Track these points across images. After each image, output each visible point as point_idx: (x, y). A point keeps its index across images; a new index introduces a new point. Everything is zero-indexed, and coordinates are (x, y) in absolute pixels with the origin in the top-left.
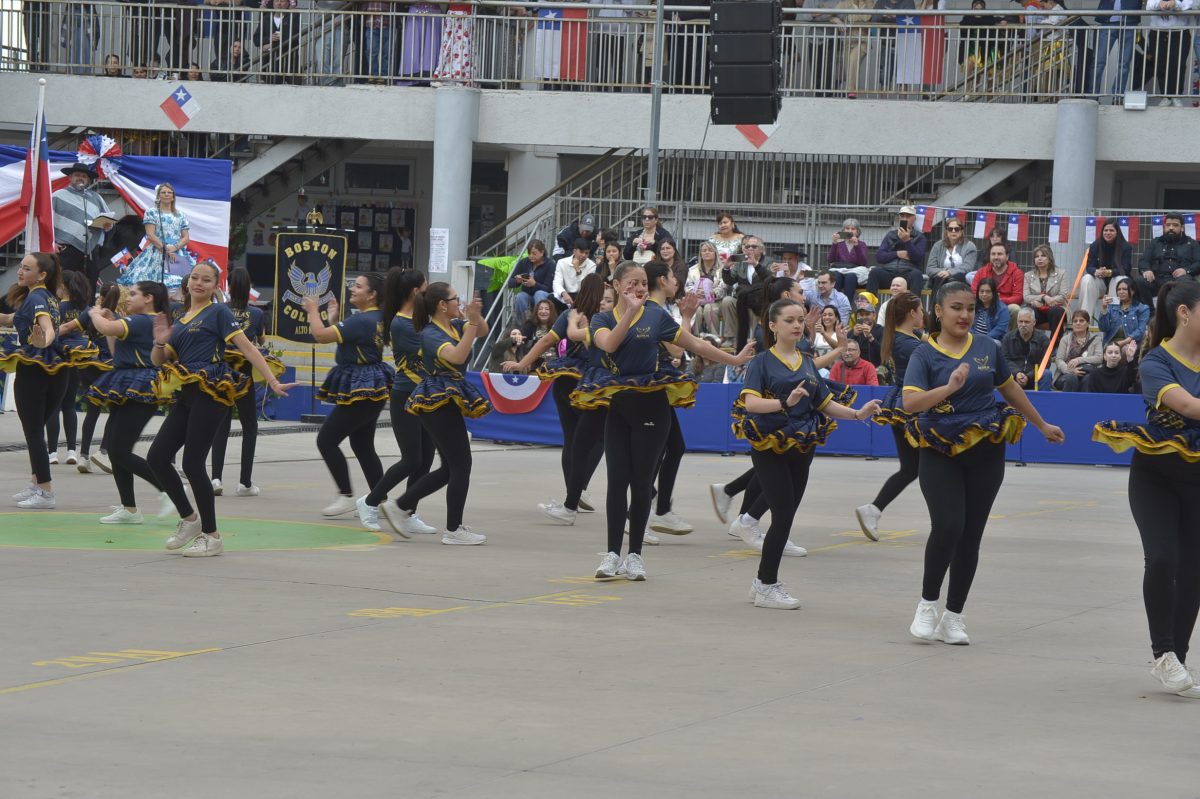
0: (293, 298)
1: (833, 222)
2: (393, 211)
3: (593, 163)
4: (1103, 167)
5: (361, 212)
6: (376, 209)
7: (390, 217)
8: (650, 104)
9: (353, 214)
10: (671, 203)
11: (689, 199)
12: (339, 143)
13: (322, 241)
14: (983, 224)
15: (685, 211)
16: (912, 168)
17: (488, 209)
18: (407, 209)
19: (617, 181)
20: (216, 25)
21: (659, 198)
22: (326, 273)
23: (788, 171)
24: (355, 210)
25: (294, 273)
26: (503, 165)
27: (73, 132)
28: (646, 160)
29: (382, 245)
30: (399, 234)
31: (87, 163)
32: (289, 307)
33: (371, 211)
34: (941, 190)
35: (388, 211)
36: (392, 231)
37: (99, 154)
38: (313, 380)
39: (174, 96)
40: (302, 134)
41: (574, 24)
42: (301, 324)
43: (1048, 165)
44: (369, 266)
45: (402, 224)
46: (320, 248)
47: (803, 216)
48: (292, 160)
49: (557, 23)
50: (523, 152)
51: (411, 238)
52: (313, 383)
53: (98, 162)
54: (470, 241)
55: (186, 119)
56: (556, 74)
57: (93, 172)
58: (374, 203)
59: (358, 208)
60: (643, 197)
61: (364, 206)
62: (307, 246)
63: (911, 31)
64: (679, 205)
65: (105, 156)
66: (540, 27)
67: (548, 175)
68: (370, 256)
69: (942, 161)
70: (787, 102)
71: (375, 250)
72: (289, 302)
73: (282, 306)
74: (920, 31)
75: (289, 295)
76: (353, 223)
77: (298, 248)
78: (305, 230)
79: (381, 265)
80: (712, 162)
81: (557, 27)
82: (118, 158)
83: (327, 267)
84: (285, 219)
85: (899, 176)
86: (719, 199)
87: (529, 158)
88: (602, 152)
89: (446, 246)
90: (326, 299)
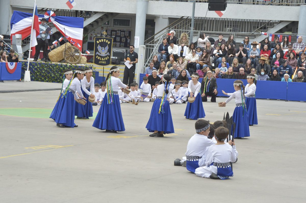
0: (99, 54)
1: (240, 37)
2: (126, 32)
3: (177, 20)
5: (117, 32)
6: (121, 31)
7: (125, 33)
8: (192, 5)
9: (115, 32)
10: (197, 31)
11: (202, 30)
12: (112, 14)
13: (106, 39)
16: (261, 23)
17: (150, 32)
18: (129, 31)
19: (183, 25)
21: (194, 30)
22: (107, 48)
23: (228, 23)
24: (116, 31)
25: (99, 47)
26: (154, 20)
27: (44, 9)
28: (191, 19)
29: (122, 41)
30: (127, 38)
31: (47, 18)
32: (97, 56)
33: (120, 31)
34: (268, 28)
35: (124, 31)
36: (125, 37)
37: (49, 15)
38: (103, 75)
40: (102, 11)
42: (100, 60)
43: (297, 22)
44: (119, 45)
45: (128, 35)
46: (106, 41)
48: (100, 18)
50: (159, 17)
51: (130, 38)
52: (103, 76)
53: (50, 17)
54: (145, 40)
55: (72, 7)
57: (48, 21)
58: (120, 29)
59: (117, 30)
60: (190, 29)
61: (118, 30)
62: (102, 40)
64: (199, 31)
65: (51, 16)
67: (166, 23)
68: (119, 43)
69: (269, 21)
70: (228, 5)
71: (121, 42)
72: (97, 55)
73: (96, 56)
75: (97, 53)
76: (115, 34)
77: (100, 41)
78: (102, 36)
79: (122, 46)
80: (208, 20)
82: (55, 17)
83: (108, 46)
84: (98, 33)
85: (257, 25)
86: (210, 30)
87: (161, 18)
88: (180, 17)
89: (139, 41)
90: (107, 54)
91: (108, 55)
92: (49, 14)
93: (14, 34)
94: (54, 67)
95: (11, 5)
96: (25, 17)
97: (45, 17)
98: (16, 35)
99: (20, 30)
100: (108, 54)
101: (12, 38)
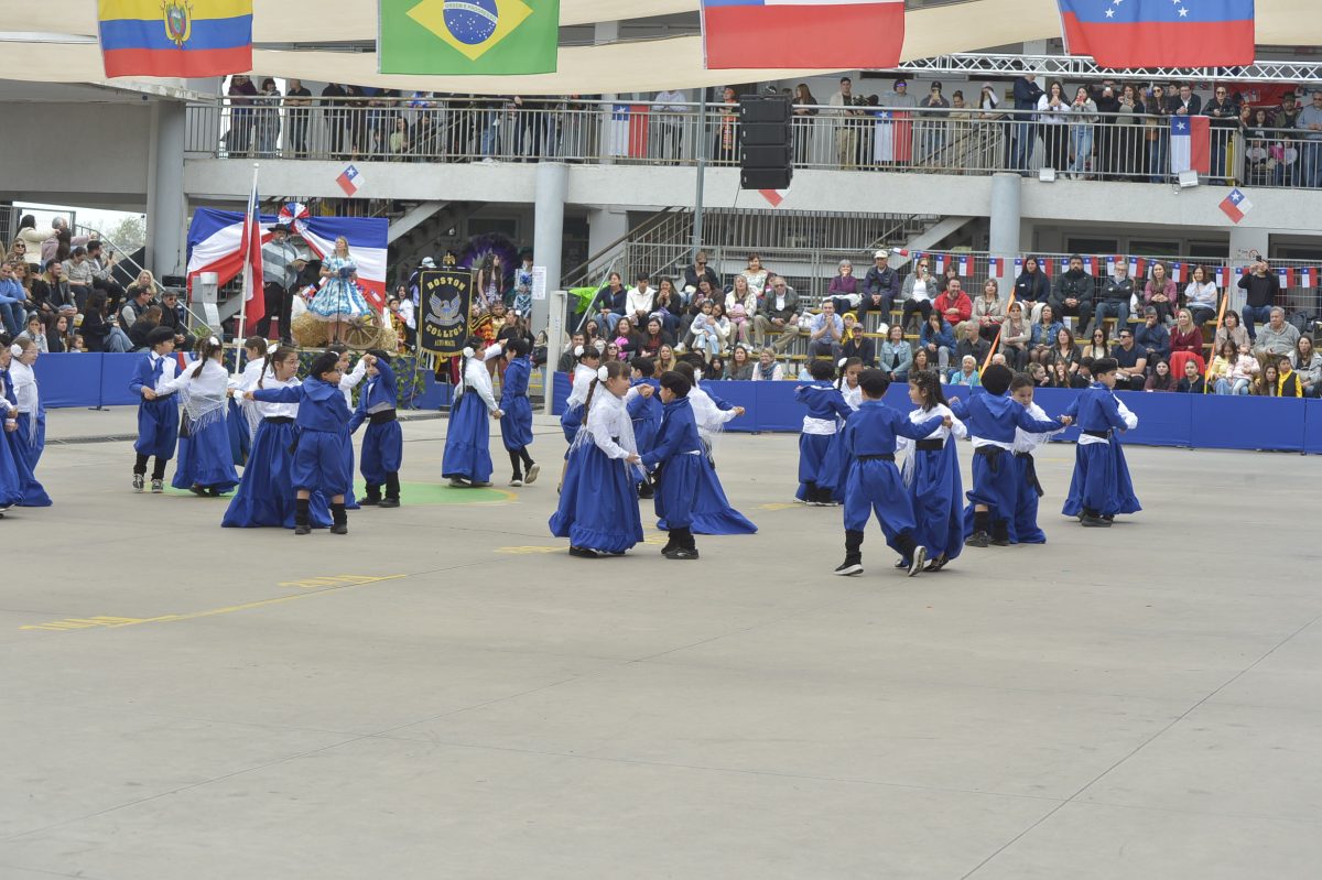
0: (433, 319)
3: (653, 218)
4: (1025, 221)
8: (696, 174)
10: (711, 247)
11: (724, 244)
12: (465, 205)
13: (455, 277)
14: (942, 263)
15: (722, 253)
16: (889, 222)
17: (575, 252)
19: (671, 231)
20: (377, 121)
22: (457, 300)
23: (797, 223)
25: (434, 300)
26: (586, 220)
27: (274, 200)
28: (693, 215)
31: (285, 223)
32: (430, 326)
34: (909, 236)
37: (293, 215)
39: (346, 173)
40: (438, 199)
41: (639, 116)
42: (439, 338)
43: (987, 220)
46: (453, 282)
47: (810, 256)
48: (430, 218)
49: (626, 116)
50: (601, 210)
53: (293, 222)
54: (562, 276)
55: (354, 189)
56: (626, 153)
57: (289, 230)
60: (690, 243)
62: (443, 279)
63: (886, 122)
64: (718, 249)
65: (298, 218)
66: (614, 118)
67: (620, 227)
69: (910, 216)
72: (430, 322)
73: (425, 325)
74: (892, 122)
75: (430, 317)
77: (437, 282)
78: (442, 269)
80: (741, 216)
81: (626, 119)
82: (307, 219)
83: (458, 296)
85: (879, 227)
86: (747, 244)
87: (605, 214)
88: (659, 210)
89: (545, 280)
90: (457, 320)
91: (460, 322)
92: (291, 213)
93: (197, 273)
94: (309, 361)
95: (187, 192)
96: (227, 224)
97: (281, 219)
98: (202, 274)
99: (213, 260)
100: (461, 318)
101: (190, 284)
